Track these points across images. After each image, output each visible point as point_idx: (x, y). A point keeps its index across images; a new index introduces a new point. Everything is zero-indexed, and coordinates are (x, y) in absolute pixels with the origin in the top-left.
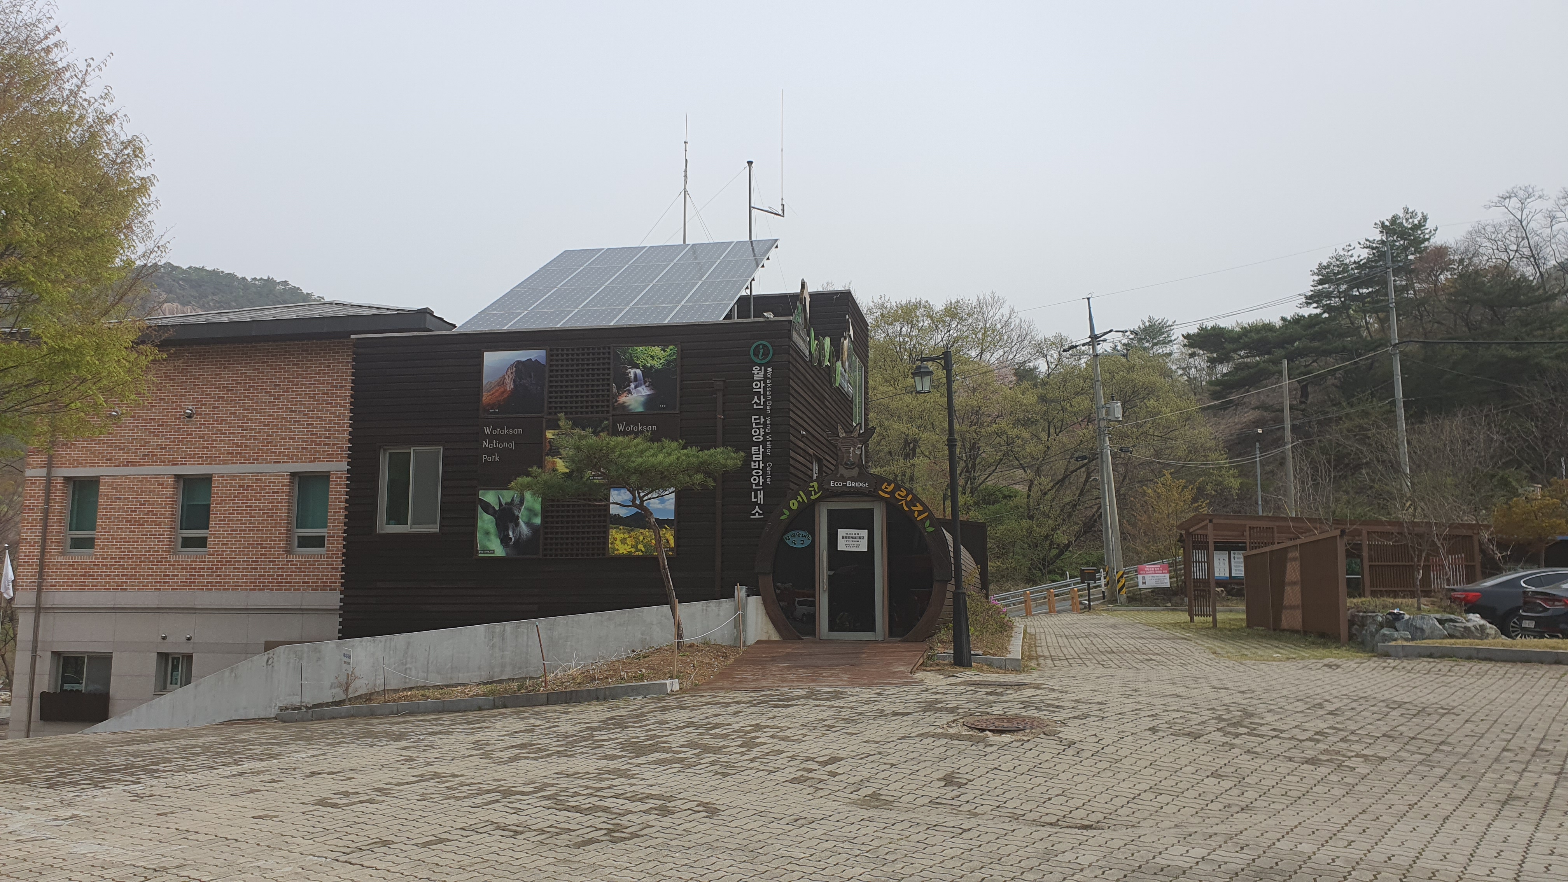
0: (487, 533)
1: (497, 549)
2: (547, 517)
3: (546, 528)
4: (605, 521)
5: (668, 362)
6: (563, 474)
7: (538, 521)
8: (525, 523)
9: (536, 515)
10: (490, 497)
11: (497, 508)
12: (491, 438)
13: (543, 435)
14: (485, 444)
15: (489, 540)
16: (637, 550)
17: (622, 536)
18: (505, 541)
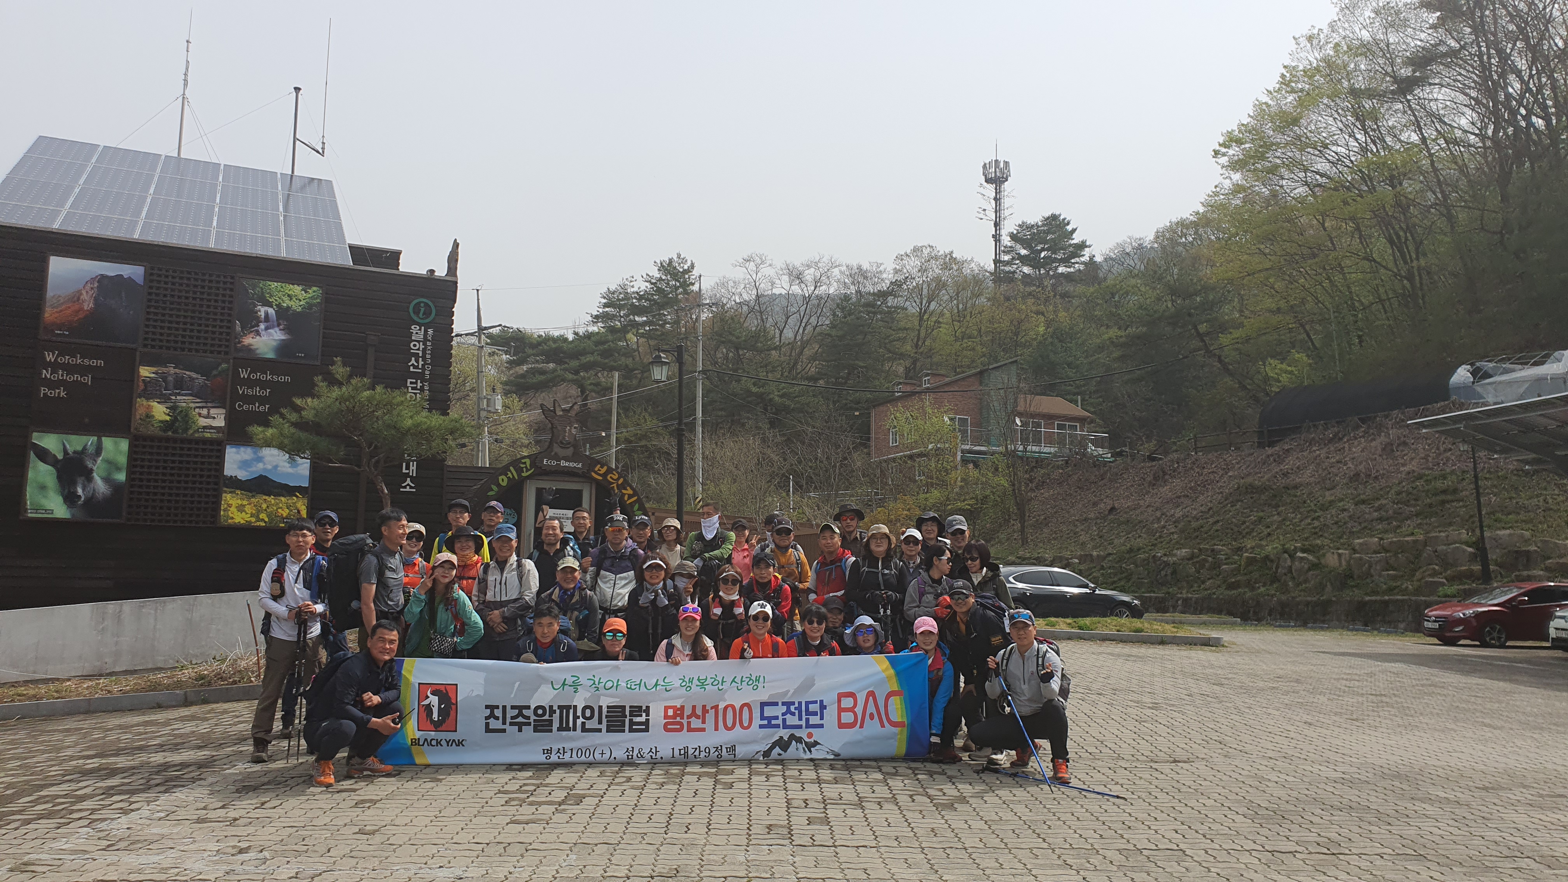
0: (43, 488)
1: (58, 509)
2: (134, 473)
3: (132, 486)
4: (216, 484)
5: (310, 306)
6: (161, 422)
7: (121, 477)
8: (103, 479)
9: (118, 469)
10: (50, 442)
11: (60, 456)
12: (55, 367)
13: (134, 372)
14: (46, 374)
15: (45, 497)
16: (259, 520)
17: (239, 502)
18: (70, 499)
